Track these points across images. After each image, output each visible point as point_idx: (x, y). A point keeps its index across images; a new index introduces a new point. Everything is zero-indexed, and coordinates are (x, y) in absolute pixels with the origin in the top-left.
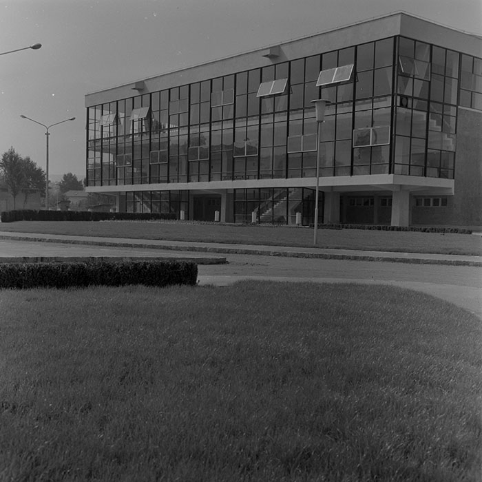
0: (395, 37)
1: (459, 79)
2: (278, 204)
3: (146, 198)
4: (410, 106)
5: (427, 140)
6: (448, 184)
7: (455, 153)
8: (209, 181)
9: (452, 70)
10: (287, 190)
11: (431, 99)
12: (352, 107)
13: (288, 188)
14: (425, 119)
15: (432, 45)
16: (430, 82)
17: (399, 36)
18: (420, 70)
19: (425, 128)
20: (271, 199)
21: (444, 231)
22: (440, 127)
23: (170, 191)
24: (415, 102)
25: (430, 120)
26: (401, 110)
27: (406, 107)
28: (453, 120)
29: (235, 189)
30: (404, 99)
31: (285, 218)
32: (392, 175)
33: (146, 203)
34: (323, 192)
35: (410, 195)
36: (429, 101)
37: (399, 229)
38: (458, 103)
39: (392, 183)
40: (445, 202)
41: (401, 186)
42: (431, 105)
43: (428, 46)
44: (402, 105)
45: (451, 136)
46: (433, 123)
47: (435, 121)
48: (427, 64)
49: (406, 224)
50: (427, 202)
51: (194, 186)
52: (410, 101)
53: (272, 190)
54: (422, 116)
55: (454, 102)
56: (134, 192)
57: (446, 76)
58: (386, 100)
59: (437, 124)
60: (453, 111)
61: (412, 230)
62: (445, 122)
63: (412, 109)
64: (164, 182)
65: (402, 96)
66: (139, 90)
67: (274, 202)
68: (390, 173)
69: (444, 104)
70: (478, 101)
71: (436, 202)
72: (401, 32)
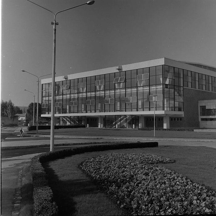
1: (183, 78)
2: (122, 121)
3: (68, 119)
4: (168, 88)
5: (174, 98)
6: (182, 113)
7: (183, 103)
8: (95, 112)
9: (181, 75)
10: (126, 116)
12: (149, 88)
13: (126, 115)
14: (173, 92)
15: (174, 67)
16: (174, 79)
17: (164, 65)
18: (170, 75)
19: (173, 94)
20: (120, 119)
22: (178, 94)
23: (78, 116)
24: (170, 86)
25: (175, 92)
26: (165, 89)
27: (167, 88)
28: (182, 92)
29: (105, 116)
30: (167, 85)
31: (125, 126)
32: (164, 111)
33: (68, 121)
34: (138, 116)
35: (170, 118)
36: (174, 86)
38: (183, 86)
39: (164, 113)
40: (181, 119)
44: (166, 87)
45: (182, 97)
46: (176, 93)
47: (176, 92)
48: (173, 74)
50: (175, 119)
51: (89, 114)
52: (168, 86)
53: (120, 116)
54: (172, 91)
56: (63, 117)
57: (179, 77)
58: (160, 86)
59: (177, 93)
60: (182, 89)
61: (170, 130)
62: (180, 92)
63: (169, 88)
64: (76, 113)
66: (65, 78)
67: (121, 120)
68: (163, 110)
69: (179, 86)
70: (190, 84)
71: (178, 119)
72: (165, 64)
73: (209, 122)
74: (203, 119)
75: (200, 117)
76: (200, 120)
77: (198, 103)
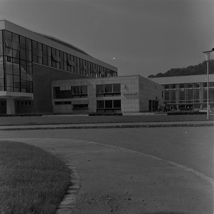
0: (3, 30)
1: (32, 51)
4: (12, 61)
5: (20, 76)
6: (30, 95)
7: (32, 82)
9: (28, 46)
11: (21, 58)
14: (19, 67)
15: (19, 35)
16: (20, 51)
17: (5, 30)
18: (15, 45)
19: (19, 71)
21: (30, 115)
22: (26, 71)
24: (14, 59)
25: (21, 68)
26: (8, 63)
27: (10, 61)
28: (31, 68)
30: (9, 58)
32: (6, 91)
35: (15, 100)
36: (20, 59)
37: (10, 116)
38: (32, 61)
39: (6, 95)
40: (30, 103)
41: (10, 96)
42: (21, 61)
43: (18, 36)
44: (8, 61)
45: (30, 75)
46: (22, 69)
47: (23, 68)
48: (18, 43)
49: (14, 113)
50: (22, 103)
52: (11, 59)
54: (18, 66)
55: (30, 60)
57: (26, 49)
58: (1, 58)
59: (24, 70)
60: (30, 64)
61: (16, 115)
62: (28, 69)
63: (13, 63)
65: (8, 57)
68: (5, 91)
69: (27, 61)
70: (40, 60)
71: (26, 103)
72: (5, 28)
73: (63, 107)
74: (57, 103)
75: (54, 100)
76: (53, 104)
77: (51, 83)
